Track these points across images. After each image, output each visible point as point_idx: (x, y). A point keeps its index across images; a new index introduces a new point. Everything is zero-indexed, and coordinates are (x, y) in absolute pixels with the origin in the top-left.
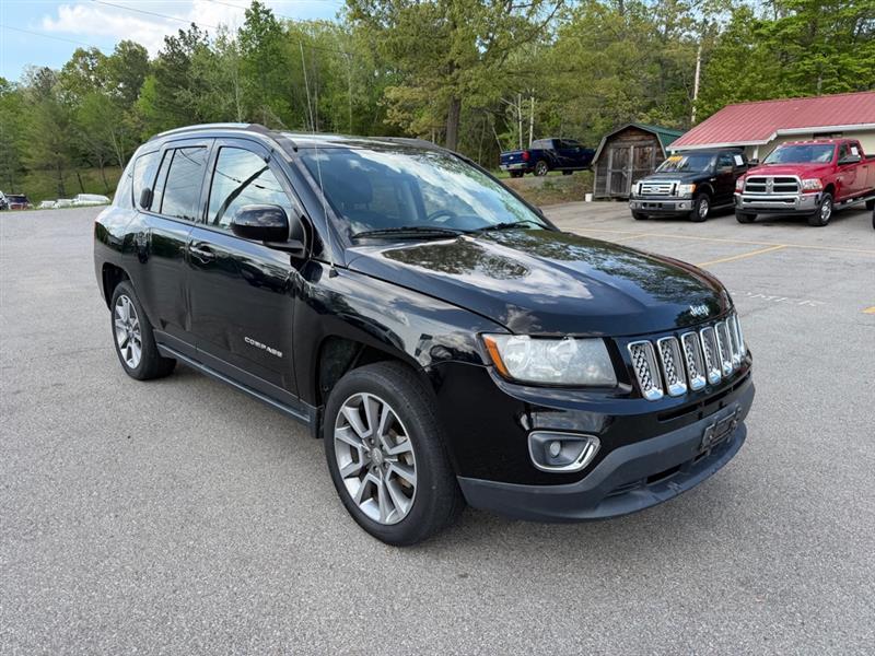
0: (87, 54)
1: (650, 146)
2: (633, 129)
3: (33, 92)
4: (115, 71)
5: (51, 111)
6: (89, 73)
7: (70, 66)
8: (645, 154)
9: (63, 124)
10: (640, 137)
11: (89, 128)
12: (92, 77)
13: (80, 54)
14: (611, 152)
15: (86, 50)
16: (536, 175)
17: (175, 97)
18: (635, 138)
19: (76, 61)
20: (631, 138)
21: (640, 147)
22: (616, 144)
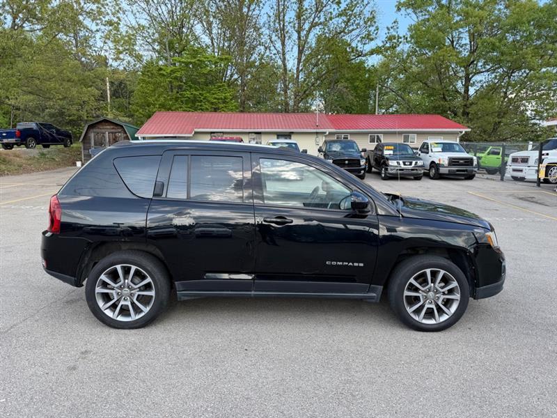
1: (119, 132)
2: (106, 121)
8: (116, 137)
10: (112, 127)
14: (92, 135)
16: (27, 147)
18: (108, 127)
20: (105, 127)
21: (112, 133)
22: (95, 130)
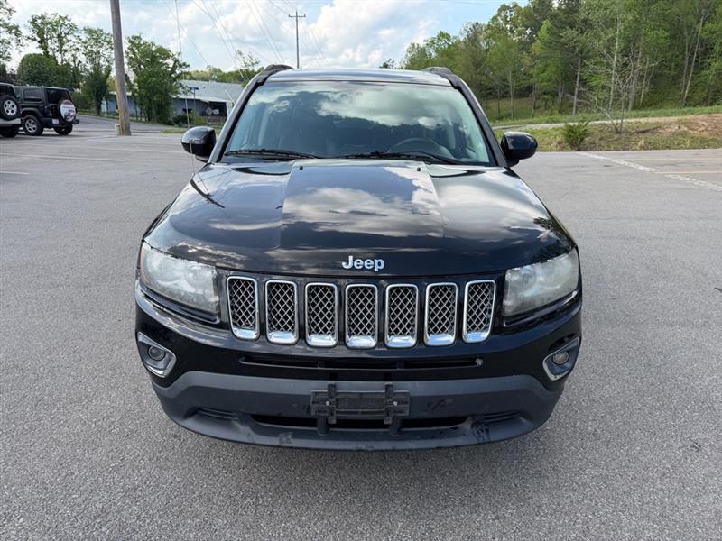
0: (508, 8)
3: (465, 42)
4: (525, 19)
5: (471, 56)
6: (507, 22)
7: (494, 19)
9: (477, 65)
11: (495, 68)
12: (508, 26)
13: (504, 8)
15: (507, 5)
17: (562, 37)
19: (499, 15)
